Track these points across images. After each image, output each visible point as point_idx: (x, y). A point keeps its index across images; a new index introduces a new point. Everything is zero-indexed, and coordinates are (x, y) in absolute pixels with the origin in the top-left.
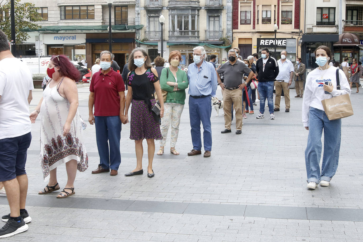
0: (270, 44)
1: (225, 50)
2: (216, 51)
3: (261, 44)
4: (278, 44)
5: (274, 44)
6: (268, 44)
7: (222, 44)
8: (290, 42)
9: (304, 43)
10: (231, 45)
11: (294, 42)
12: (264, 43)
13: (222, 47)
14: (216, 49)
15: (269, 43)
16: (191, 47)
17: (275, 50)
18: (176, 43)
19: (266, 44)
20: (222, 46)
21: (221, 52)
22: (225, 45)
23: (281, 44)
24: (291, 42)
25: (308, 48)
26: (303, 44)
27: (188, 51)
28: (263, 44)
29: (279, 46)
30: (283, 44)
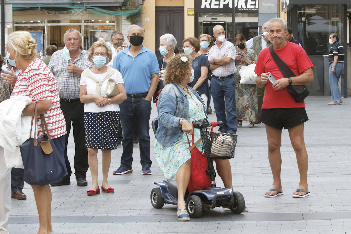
0: (221, 7)
1: (128, 18)
2: (107, 22)
3: (203, 7)
4: (239, 7)
5: (231, 6)
6: (217, 7)
7: (120, 7)
8: (266, 5)
9: (292, 6)
10: (140, 10)
11: (273, 5)
12: (210, 4)
13: (120, 13)
14: (108, 17)
15: (219, 5)
16: (55, 13)
17: (233, 20)
18: (21, 6)
19: (213, 6)
20: (121, 10)
21: (118, 24)
22: (127, 10)
23: (244, 6)
24: (268, 5)
25: (301, 15)
26: (291, 9)
27: (49, 22)
28: (208, 7)
29: (241, 10)
30: (249, 6)
